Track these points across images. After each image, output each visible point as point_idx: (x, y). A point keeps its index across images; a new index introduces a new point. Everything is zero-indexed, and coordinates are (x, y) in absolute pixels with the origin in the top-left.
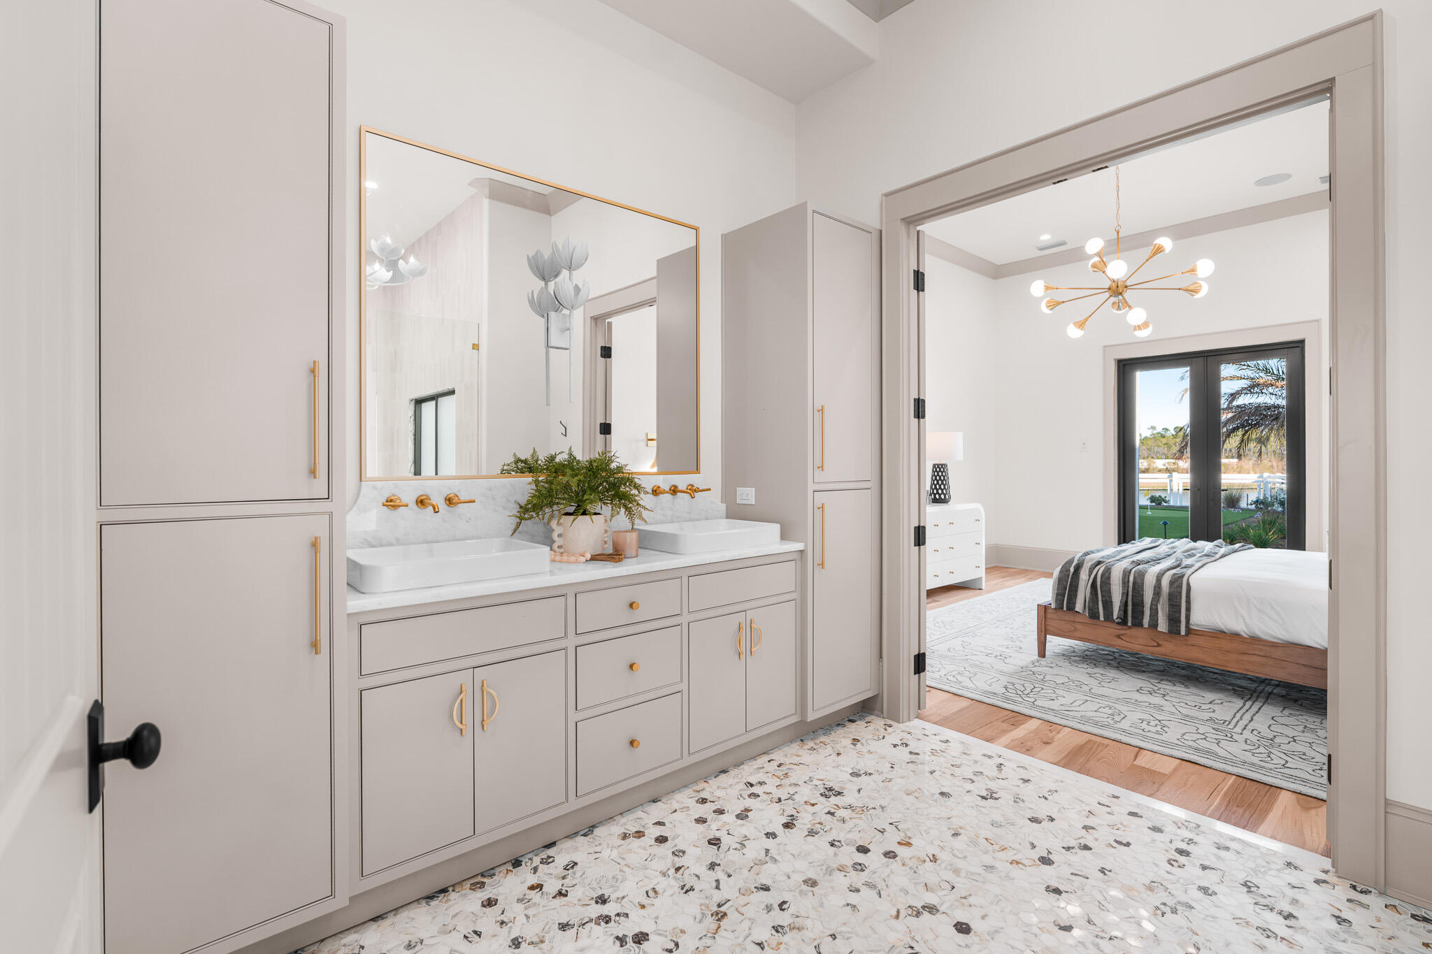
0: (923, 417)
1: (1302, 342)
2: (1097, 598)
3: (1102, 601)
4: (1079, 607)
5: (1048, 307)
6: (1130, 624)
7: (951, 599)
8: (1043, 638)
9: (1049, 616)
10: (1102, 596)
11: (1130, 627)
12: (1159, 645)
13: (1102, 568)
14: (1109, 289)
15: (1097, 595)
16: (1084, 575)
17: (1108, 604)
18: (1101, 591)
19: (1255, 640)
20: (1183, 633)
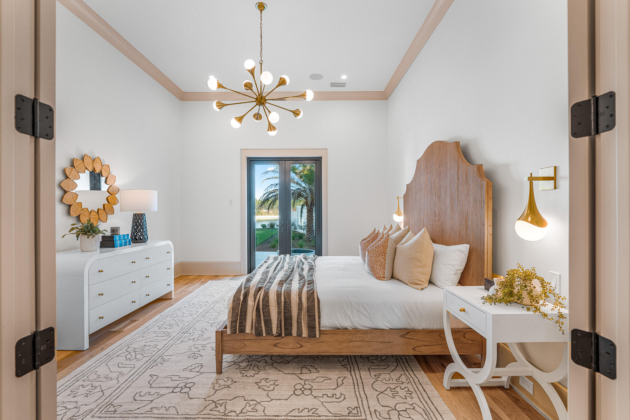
0: (50, 135)
1: (321, 158)
2: (260, 318)
3: (264, 320)
4: (248, 330)
5: (218, 106)
6: (283, 335)
8: (220, 359)
9: (225, 338)
10: (264, 316)
11: (283, 337)
12: (302, 346)
13: (262, 293)
14: (256, 99)
15: (260, 315)
16: (251, 302)
17: (268, 322)
18: (263, 312)
20: (318, 336)
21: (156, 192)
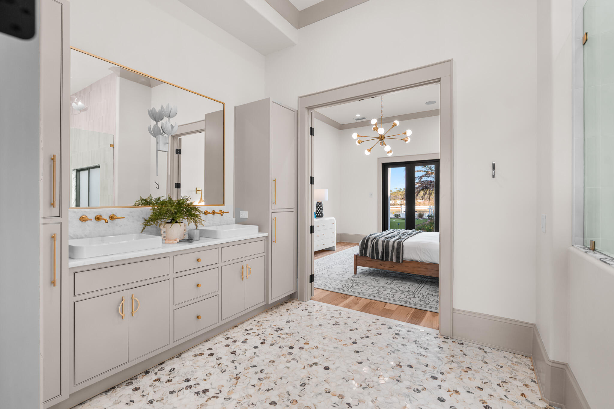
0: (313, 184)
1: (439, 160)
2: (374, 251)
3: (376, 252)
4: (368, 255)
5: (358, 143)
6: (384, 260)
7: (324, 255)
8: (356, 267)
9: (358, 259)
10: (376, 250)
11: (384, 261)
12: (393, 267)
13: (375, 240)
14: (379, 138)
15: (374, 250)
16: (369, 243)
17: (377, 253)
18: (375, 248)
19: (422, 263)
20: (401, 262)
21: (327, 190)
